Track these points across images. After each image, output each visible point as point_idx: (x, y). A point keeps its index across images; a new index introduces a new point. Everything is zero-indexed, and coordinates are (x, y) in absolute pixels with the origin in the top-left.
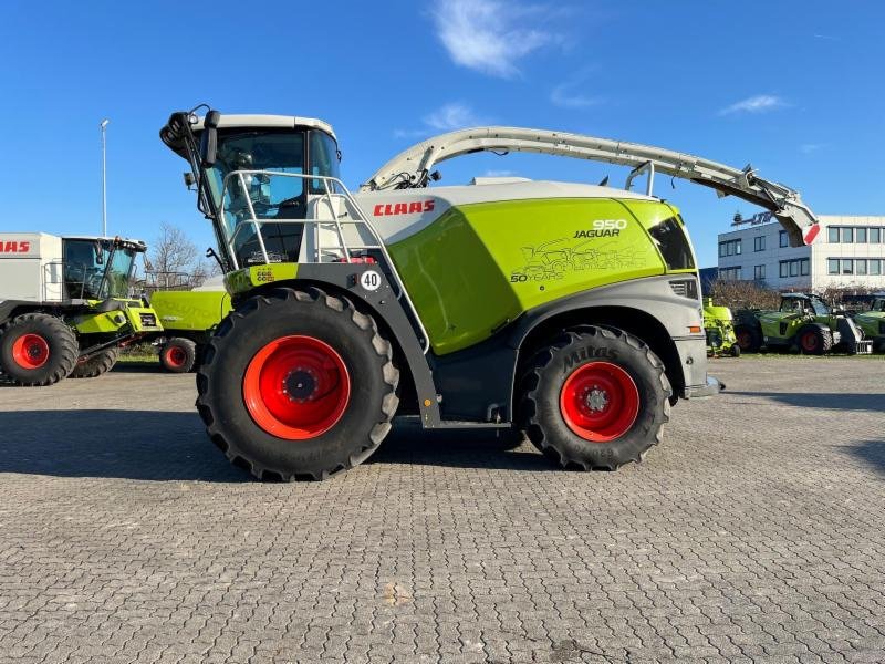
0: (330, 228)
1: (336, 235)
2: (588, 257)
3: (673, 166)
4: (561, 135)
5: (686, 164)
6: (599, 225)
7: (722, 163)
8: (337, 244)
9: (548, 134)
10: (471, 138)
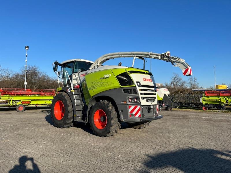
0: (75, 80)
1: (76, 81)
2: (102, 84)
3: (145, 56)
4: (120, 53)
5: (148, 55)
6: (105, 76)
7: (157, 53)
8: (76, 83)
9: (117, 53)
10: (105, 57)
